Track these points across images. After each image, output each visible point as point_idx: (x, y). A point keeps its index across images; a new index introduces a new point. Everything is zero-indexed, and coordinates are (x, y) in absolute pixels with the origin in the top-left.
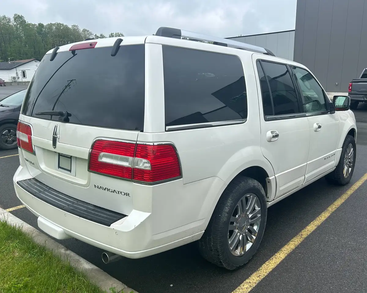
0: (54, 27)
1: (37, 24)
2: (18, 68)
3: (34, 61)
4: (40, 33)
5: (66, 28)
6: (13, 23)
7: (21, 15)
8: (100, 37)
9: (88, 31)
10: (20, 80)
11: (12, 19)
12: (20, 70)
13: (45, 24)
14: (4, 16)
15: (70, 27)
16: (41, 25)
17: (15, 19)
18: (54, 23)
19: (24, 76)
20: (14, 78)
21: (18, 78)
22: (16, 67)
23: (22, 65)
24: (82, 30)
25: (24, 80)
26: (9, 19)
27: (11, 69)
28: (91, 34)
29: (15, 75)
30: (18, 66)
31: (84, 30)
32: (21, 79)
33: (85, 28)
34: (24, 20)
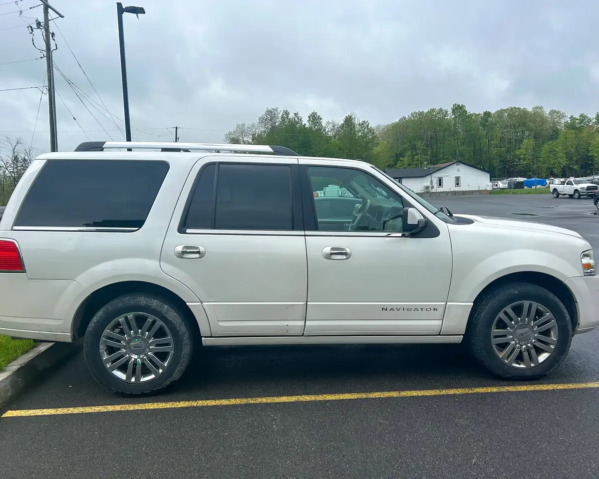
0: (506, 114)
1: (482, 113)
2: (433, 175)
3: (455, 164)
4: (484, 126)
5: (525, 112)
6: (450, 116)
7: (462, 105)
8: (578, 118)
9: (559, 112)
10: (434, 190)
11: (450, 111)
12: (435, 177)
13: (493, 112)
14: (440, 109)
15: (530, 110)
16: (487, 114)
17: (453, 111)
18: (506, 108)
19: (440, 185)
20: (427, 188)
21: (433, 187)
22: (431, 174)
23: (439, 170)
24: (548, 112)
25: (440, 190)
26: (446, 112)
27: (425, 176)
28: (563, 116)
29: (428, 184)
30: (435, 172)
31: (552, 112)
32: (437, 189)
33: (554, 109)
34: (465, 110)
